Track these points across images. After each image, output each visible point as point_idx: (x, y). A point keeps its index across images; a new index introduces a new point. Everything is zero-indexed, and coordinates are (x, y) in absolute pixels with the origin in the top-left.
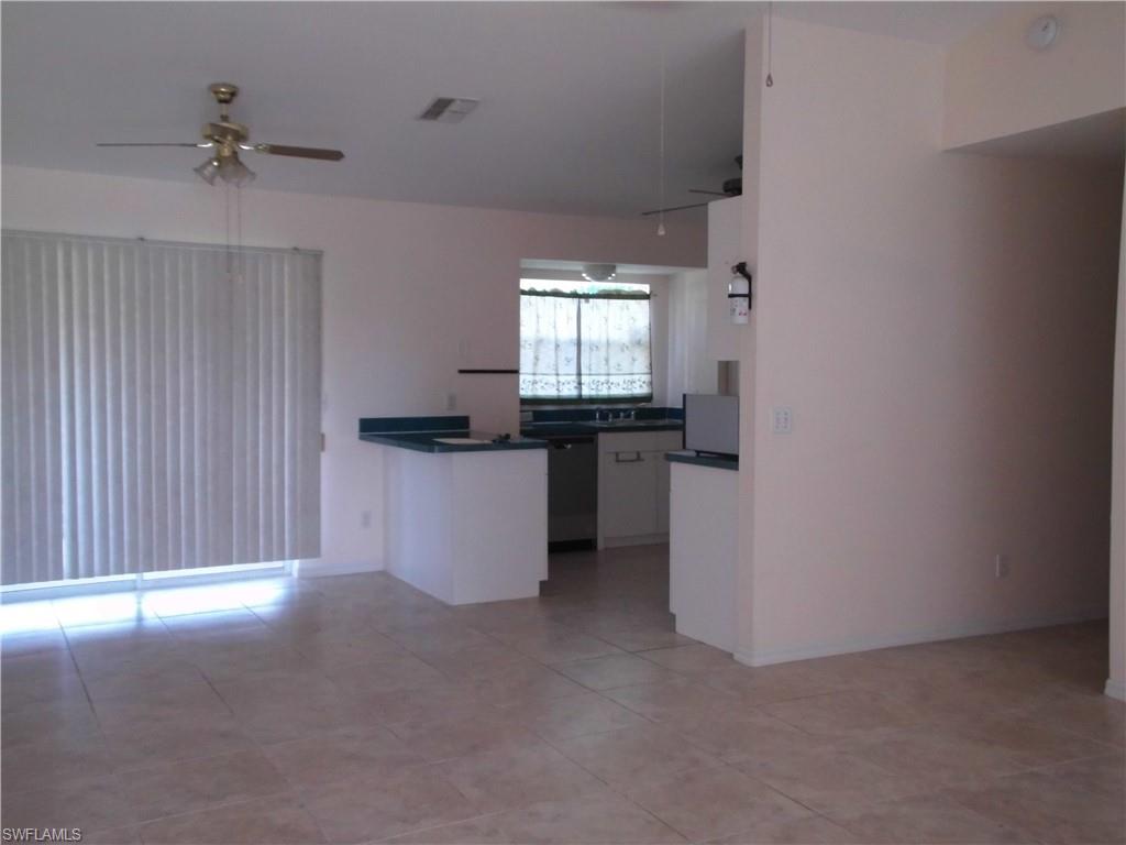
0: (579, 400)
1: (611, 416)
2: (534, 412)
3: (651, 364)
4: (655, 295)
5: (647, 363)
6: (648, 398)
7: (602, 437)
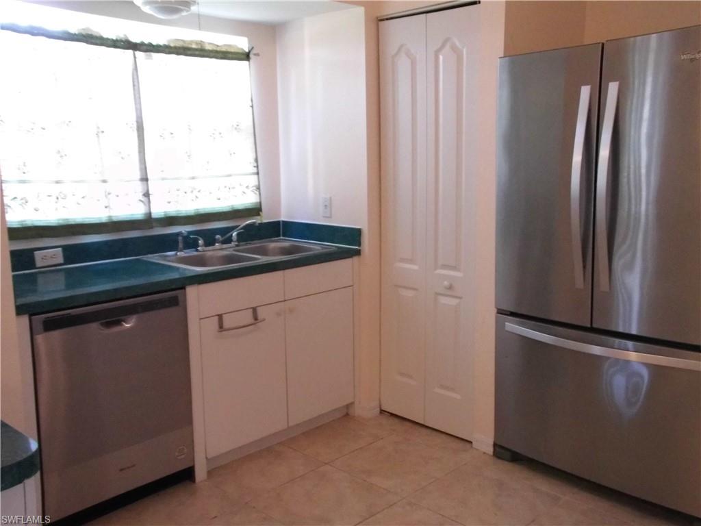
0: (148, 221)
1: (201, 242)
2: (66, 249)
3: (256, 160)
4: (257, 55)
5: (251, 156)
6: (256, 211)
7: (192, 292)
